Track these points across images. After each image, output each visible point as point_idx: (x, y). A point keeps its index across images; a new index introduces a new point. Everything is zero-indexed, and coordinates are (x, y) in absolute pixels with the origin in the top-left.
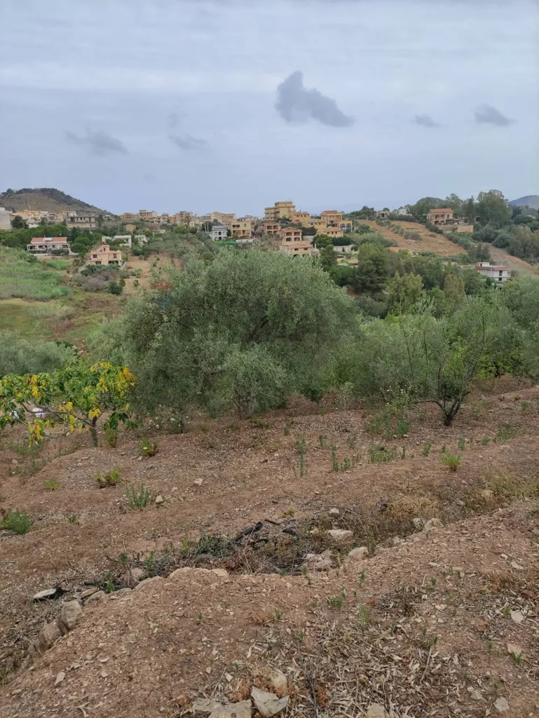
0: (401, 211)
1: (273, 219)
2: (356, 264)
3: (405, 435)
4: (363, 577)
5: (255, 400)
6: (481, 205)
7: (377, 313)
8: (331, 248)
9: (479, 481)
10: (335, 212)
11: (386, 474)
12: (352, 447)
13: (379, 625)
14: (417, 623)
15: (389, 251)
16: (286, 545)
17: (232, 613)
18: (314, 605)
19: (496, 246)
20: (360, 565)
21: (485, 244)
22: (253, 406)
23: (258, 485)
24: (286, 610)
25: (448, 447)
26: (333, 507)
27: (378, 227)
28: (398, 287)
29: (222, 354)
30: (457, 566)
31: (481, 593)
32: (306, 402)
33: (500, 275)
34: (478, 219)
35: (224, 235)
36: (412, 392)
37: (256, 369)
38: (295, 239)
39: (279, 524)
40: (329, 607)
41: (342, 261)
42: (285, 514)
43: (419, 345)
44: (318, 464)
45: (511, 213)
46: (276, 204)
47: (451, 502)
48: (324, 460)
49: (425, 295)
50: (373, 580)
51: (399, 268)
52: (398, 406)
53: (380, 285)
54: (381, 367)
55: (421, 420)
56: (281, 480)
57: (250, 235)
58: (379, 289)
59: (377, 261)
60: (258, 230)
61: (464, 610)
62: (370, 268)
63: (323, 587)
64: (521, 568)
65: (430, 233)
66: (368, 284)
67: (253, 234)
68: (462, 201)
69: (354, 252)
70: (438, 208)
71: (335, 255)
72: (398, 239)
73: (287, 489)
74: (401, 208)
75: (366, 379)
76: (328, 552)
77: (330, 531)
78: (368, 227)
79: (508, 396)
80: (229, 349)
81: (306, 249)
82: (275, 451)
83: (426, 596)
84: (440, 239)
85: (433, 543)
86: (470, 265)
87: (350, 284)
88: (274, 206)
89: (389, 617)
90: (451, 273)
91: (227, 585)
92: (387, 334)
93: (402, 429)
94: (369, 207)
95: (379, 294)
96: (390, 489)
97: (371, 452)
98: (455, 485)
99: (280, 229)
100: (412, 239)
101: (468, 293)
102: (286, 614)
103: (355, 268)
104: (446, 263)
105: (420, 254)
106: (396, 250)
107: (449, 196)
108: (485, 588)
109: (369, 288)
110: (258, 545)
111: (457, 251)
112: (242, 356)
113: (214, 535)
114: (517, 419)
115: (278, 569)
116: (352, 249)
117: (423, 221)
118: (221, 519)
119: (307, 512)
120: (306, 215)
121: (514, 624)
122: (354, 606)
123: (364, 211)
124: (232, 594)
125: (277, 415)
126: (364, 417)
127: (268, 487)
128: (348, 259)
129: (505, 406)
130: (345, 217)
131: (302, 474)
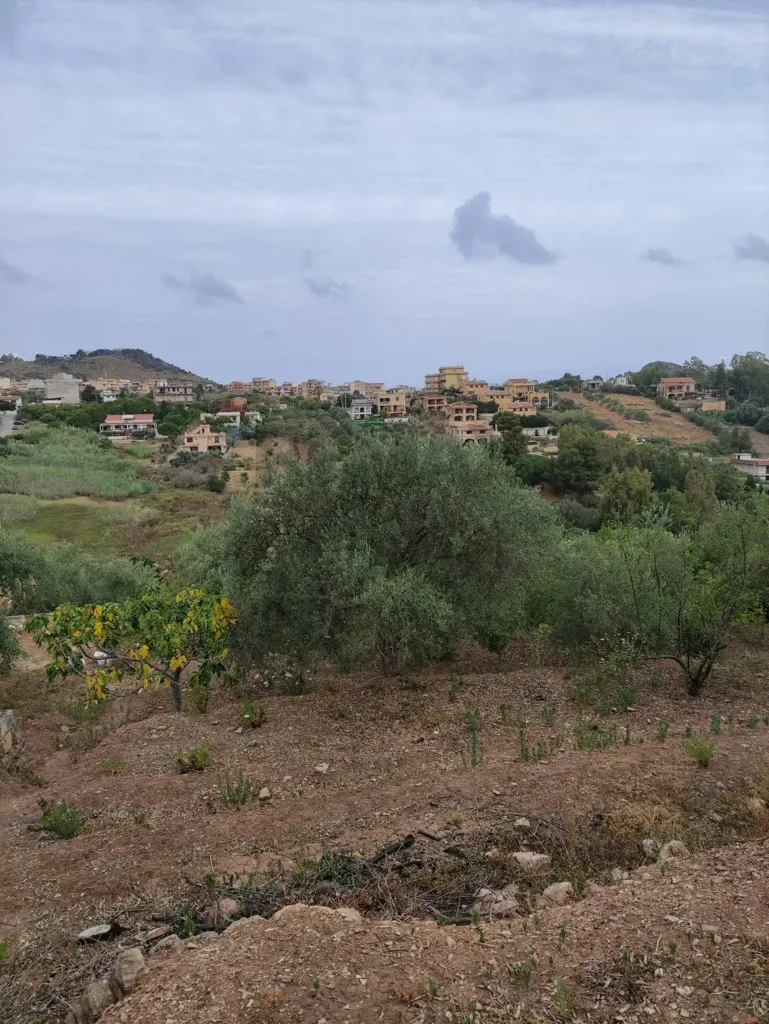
0: (619, 380)
1: (437, 391)
2: (555, 454)
3: (629, 708)
4: (563, 934)
5: (407, 648)
6: (736, 372)
7: (586, 523)
8: (519, 431)
9: (744, 784)
10: (525, 381)
11: (601, 768)
12: (549, 724)
13: (589, 1015)
14: (647, 1015)
15: (603, 436)
16: (450, 873)
17: (364, 982)
18: (488, 976)
19: (760, 430)
20: (559, 915)
21: (743, 428)
22: (404, 657)
23: (409, 777)
24: (446, 981)
25: (695, 729)
26: (520, 817)
27: (586, 402)
28: (616, 486)
29: (361, 582)
30: (709, 923)
31: (748, 971)
32: (481, 652)
34: (731, 393)
35: (367, 412)
36: (638, 643)
37: (409, 603)
38: (468, 418)
39: (439, 840)
40: (512, 980)
41: (535, 450)
42: (449, 823)
43: (648, 574)
44: (499, 747)
46: (441, 370)
47: (700, 815)
48: (508, 742)
49: (656, 499)
50: (578, 939)
51: (617, 459)
52: (619, 663)
53: (590, 483)
54: (593, 605)
55: (654, 685)
56: (443, 771)
57: (404, 412)
58: (589, 490)
59: (585, 449)
60: (416, 406)
61: (722, 998)
62: (575, 458)
63: (503, 947)
65: (662, 411)
66: (572, 482)
67: (408, 410)
68: (708, 368)
69: (551, 437)
70: (674, 376)
71: (524, 440)
72: (615, 418)
73: (451, 785)
74: (619, 376)
75: (570, 621)
76: (513, 888)
77: (515, 854)
78: (573, 402)
80: (371, 574)
81: (483, 431)
82: (435, 725)
83: (661, 970)
84: (677, 419)
85: (672, 883)
86: (722, 457)
87: (548, 481)
88: (438, 372)
89: (604, 1001)
90: (695, 468)
91: (357, 936)
92: (600, 556)
93: (626, 698)
94: (573, 374)
95: (589, 496)
96: (606, 791)
97: (577, 732)
98: (707, 788)
99: (445, 404)
100: (636, 419)
101: (721, 498)
102: (446, 987)
103: (553, 459)
104: (686, 454)
105: (647, 440)
106: (613, 434)
107: (689, 361)
108: (754, 963)
109: (574, 488)
110: (408, 870)
111: (702, 437)
112: (388, 584)
113: (343, 852)
115: (437, 912)
116: (549, 433)
117: (652, 394)
118: (355, 827)
119: (481, 823)
120: (483, 384)
122: (550, 981)
123: (566, 379)
124: (364, 951)
125: (438, 671)
126: (567, 678)
127: (424, 780)
128: (543, 446)
130: (538, 387)
131: (474, 763)
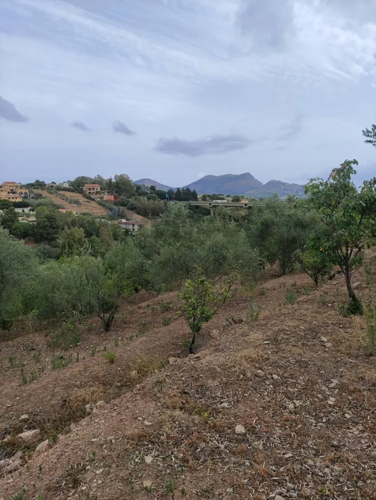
0: (65, 184)
2: (34, 221)
3: (78, 344)
4: (40, 469)
6: (117, 183)
7: (54, 256)
8: (13, 210)
9: (129, 366)
10: (14, 183)
11: (65, 377)
12: (38, 361)
14: (82, 491)
15: (59, 212)
19: (128, 209)
20: (40, 459)
21: (122, 208)
25: (108, 346)
26: (22, 414)
27: (48, 195)
28: (68, 236)
30: (110, 436)
31: (126, 451)
33: (133, 227)
34: (116, 192)
36: (81, 312)
41: (23, 219)
43: (84, 278)
44: (10, 381)
45: (135, 189)
47: (111, 385)
48: (15, 376)
49: (87, 242)
50: (49, 468)
51: (67, 223)
52: (72, 323)
53: (54, 235)
54: (58, 296)
55: (89, 330)
58: (54, 239)
59: (50, 219)
61: (116, 468)
62: (45, 224)
64: (150, 423)
65: (86, 200)
66: (45, 236)
68: (105, 180)
69: (32, 213)
70: (90, 184)
71: (16, 215)
72: (65, 203)
74: (64, 182)
75: (47, 306)
76: (19, 454)
77: (20, 435)
78: (42, 195)
79: (143, 304)
83: (89, 466)
84: (93, 204)
85: (95, 423)
86: (114, 221)
87: (31, 236)
89: (62, 494)
90: (103, 226)
92: (60, 272)
93: (76, 339)
95: (54, 242)
96: (67, 387)
97: (52, 362)
98: (113, 372)
100: (75, 204)
101: (115, 239)
103: (34, 224)
104: (99, 220)
105: (81, 214)
106: (64, 211)
107: (96, 176)
108: (128, 446)
109: (46, 239)
111: (105, 212)
114: (149, 319)
116: (30, 210)
117: (81, 192)
121: (148, 465)
122: (34, 496)
123: (37, 183)
126: (46, 336)
128: (28, 218)
129: (142, 311)
130: (22, 187)
